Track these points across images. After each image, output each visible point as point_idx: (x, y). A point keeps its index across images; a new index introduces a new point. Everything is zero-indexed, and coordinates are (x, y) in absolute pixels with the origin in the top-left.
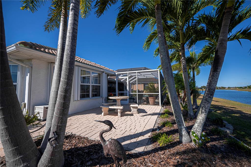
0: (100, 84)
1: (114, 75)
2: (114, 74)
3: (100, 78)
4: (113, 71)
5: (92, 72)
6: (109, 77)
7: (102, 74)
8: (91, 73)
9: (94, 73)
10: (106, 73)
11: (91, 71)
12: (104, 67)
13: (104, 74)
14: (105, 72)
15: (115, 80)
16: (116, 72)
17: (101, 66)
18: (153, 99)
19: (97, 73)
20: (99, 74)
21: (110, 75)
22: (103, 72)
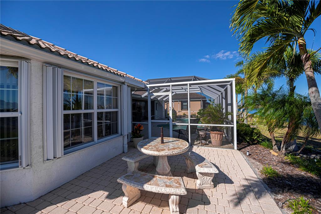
0: (117, 107)
1: (145, 89)
2: (143, 87)
3: (116, 96)
4: (142, 81)
5: (98, 83)
6: (133, 92)
7: (122, 86)
8: (95, 85)
9: (103, 85)
10: (128, 86)
11: (96, 81)
12: (125, 73)
13: (125, 87)
14: (126, 84)
15: (141, 97)
16: (147, 84)
17: (118, 71)
18: (219, 135)
19: (111, 86)
20: (115, 88)
21: (136, 89)
22: (123, 83)
